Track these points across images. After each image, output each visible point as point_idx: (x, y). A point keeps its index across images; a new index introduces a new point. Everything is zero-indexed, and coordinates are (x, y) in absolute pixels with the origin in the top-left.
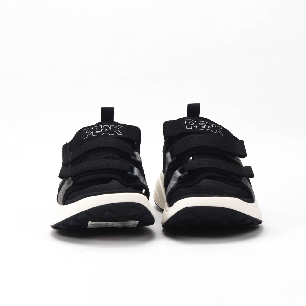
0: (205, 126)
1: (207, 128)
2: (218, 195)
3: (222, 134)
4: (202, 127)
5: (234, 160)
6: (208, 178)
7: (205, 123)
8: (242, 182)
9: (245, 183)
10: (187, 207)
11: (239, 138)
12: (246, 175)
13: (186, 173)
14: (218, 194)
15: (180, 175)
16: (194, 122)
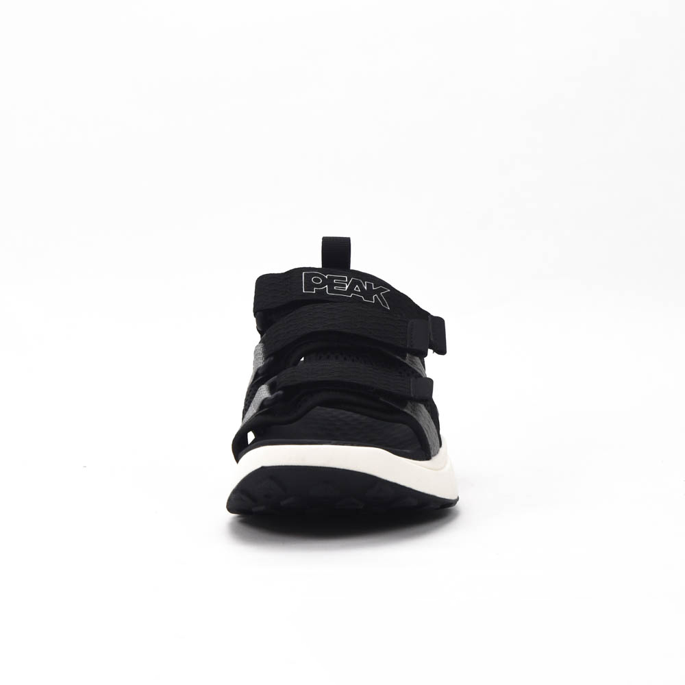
0: (347, 287)
1: (351, 290)
2: (333, 442)
3: (384, 304)
4: (340, 288)
5: (401, 362)
6: (327, 404)
7: (349, 280)
8: (406, 413)
9: (412, 414)
10: (263, 468)
11: (434, 313)
12: (412, 395)
13: (280, 392)
14: (335, 440)
15: (266, 397)
16: (323, 278)
